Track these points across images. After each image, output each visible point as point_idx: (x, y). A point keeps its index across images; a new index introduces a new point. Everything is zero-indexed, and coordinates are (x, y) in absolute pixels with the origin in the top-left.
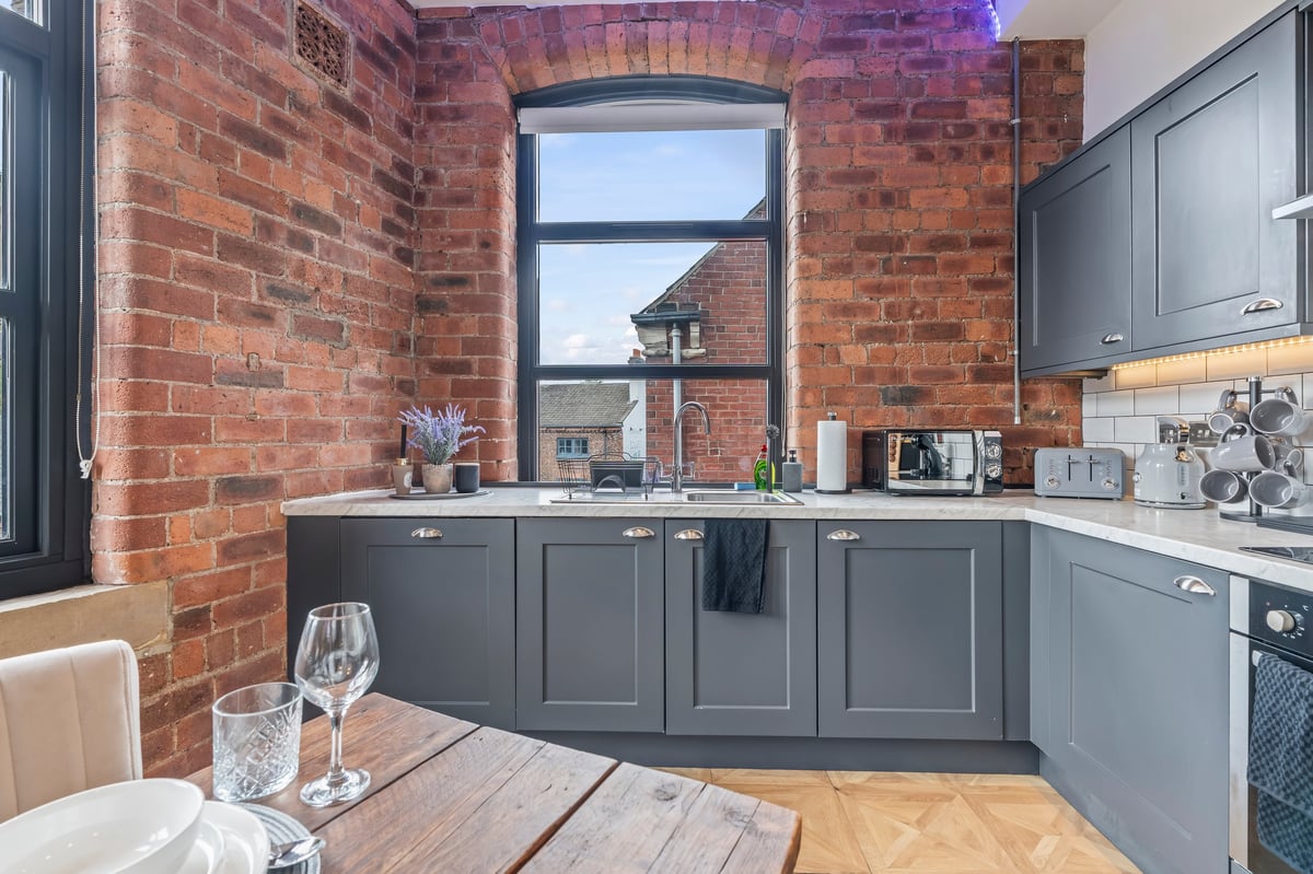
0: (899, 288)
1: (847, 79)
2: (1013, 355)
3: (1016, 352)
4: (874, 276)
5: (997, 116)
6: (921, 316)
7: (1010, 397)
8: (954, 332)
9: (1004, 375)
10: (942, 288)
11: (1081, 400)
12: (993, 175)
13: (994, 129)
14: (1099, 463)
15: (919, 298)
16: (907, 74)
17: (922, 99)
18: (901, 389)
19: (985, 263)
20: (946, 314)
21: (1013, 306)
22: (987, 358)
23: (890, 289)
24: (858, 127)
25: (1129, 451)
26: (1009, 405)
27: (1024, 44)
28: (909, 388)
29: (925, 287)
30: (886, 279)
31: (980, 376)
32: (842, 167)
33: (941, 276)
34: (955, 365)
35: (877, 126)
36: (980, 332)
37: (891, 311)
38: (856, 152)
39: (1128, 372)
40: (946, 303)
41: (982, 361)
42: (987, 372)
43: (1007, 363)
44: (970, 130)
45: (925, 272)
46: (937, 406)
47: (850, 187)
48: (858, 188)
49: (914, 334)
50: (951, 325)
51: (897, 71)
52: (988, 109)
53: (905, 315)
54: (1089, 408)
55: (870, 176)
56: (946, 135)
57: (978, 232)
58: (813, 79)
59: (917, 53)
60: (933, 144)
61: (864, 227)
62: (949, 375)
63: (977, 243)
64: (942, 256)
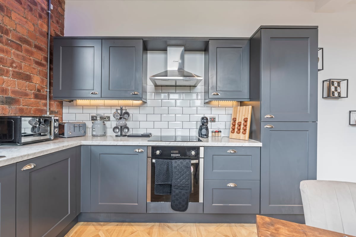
0: (7, 52)
2: (47, 91)
3: (48, 90)
5: (43, 5)
6: (16, 67)
7: (45, 105)
8: (28, 78)
9: (44, 97)
10: (24, 59)
11: (63, 108)
12: (41, 25)
13: (42, 9)
14: (81, 126)
15: (15, 59)
18: (6, 98)
19: (39, 56)
20: (25, 68)
21: (47, 74)
22: (39, 90)
23: (2, 50)
26: (45, 108)
28: (9, 98)
29: (17, 56)
31: (37, 96)
33: (23, 54)
34: (28, 91)
36: (37, 80)
37: (2, 61)
40: (26, 66)
41: (37, 91)
42: (39, 96)
43: (45, 93)
44: (35, 4)
45: (17, 49)
46: (21, 106)
49: (13, 75)
50: (27, 75)
52: (41, 1)
53: (9, 65)
54: (65, 110)
57: (37, 43)
62: (26, 95)
63: (36, 47)
64: (24, 46)
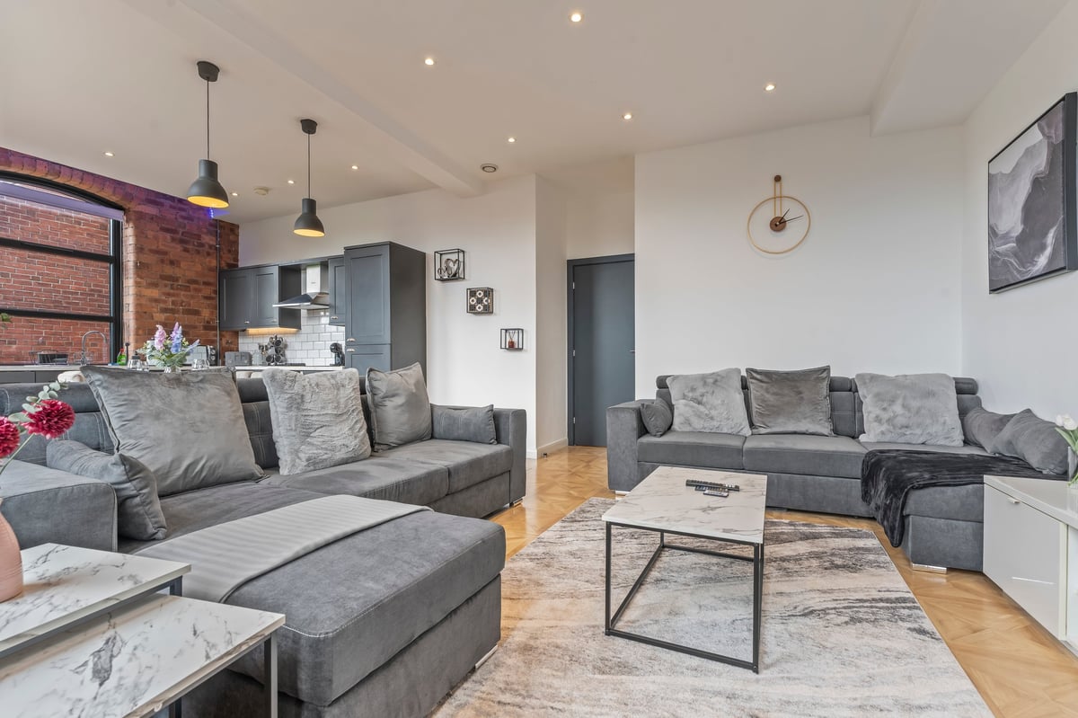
0: (178, 295)
1: (156, 216)
2: (217, 322)
4: (168, 290)
5: (212, 243)
6: (185, 306)
7: (216, 336)
8: (197, 313)
9: (214, 328)
10: (192, 297)
11: (238, 338)
12: (210, 262)
13: (211, 247)
14: (243, 356)
15: (185, 300)
16: (180, 220)
17: (186, 230)
19: (208, 291)
20: (194, 305)
21: (217, 306)
22: (208, 322)
23: (173, 295)
24: (161, 234)
25: (251, 353)
26: (216, 338)
27: (220, 221)
29: (185, 296)
30: (172, 291)
31: (206, 328)
32: (154, 247)
33: (192, 293)
34: (197, 324)
35: (168, 236)
36: (206, 313)
37: (173, 303)
38: (160, 243)
39: (251, 331)
40: (194, 302)
41: (206, 323)
42: (208, 327)
43: (215, 324)
44: (202, 245)
45: (185, 291)
46: (191, 337)
47: (157, 256)
48: (161, 257)
49: (182, 312)
50: (196, 310)
51: (176, 218)
52: (208, 239)
53: (179, 305)
54: (240, 340)
55: (166, 253)
56: (194, 245)
57: (205, 280)
58: (141, 212)
59: (183, 214)
60: (190, 247)
61: (163, 271)
62: (195, 327)
63: (205, 283)
64: (192, 286)
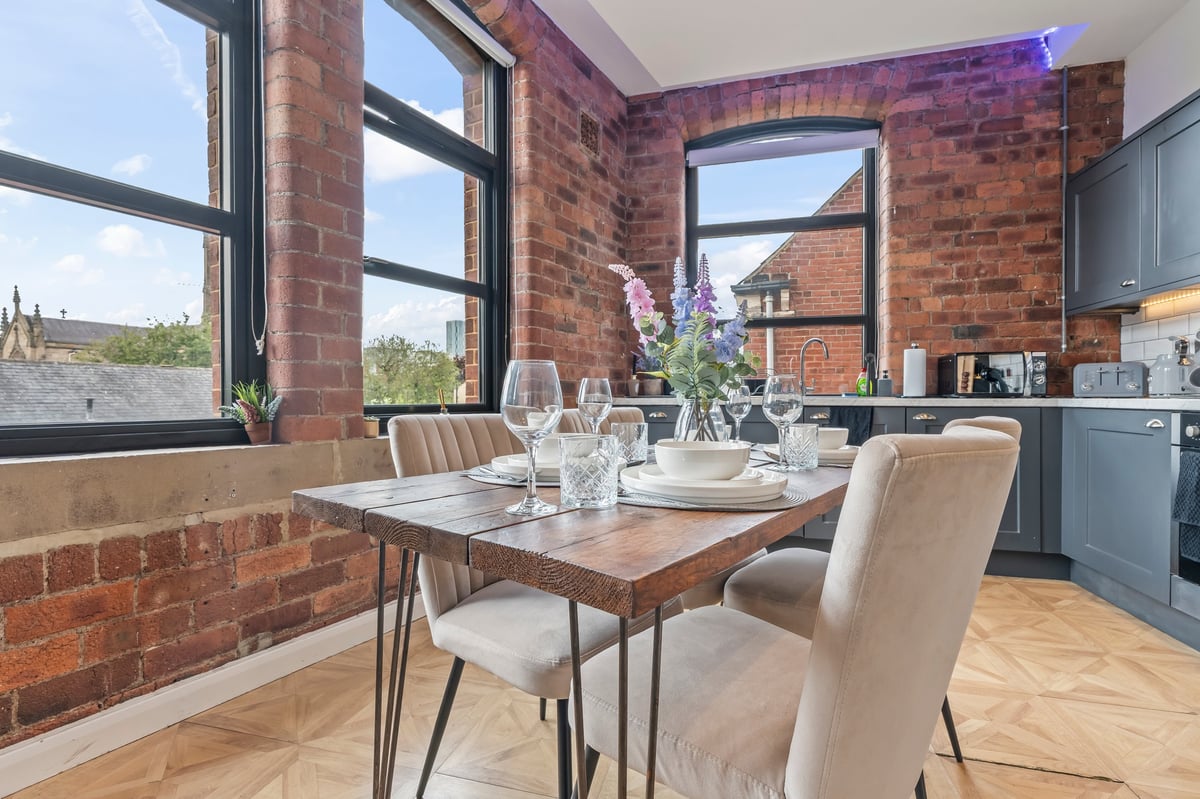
0: (969, 255)
1: (927, 111)
2: (1061, 300)
3: (1063, 297)
4: (949, 248)
5: (1048, 125)
6: (985, 275)
7: (1058, 330)
8: (1012, 285)
9: (1054, 315)
10: (1002, 253)
11: (1120, 331)
12: (1045, 169)
13: (1046, 135)
14: (1124, 372)
15: (983, 262)
16: (975, 102)
17: (987, 119)
18: (969, 328)
19: (1038, 234)
20: (1004, 269)
21: (1061, 264)
22: (1039, 302)
23: (961, 256)
24: (936, 143)
25: (1148, 364)
26: (1058, 336)
27: (1070, 69)
28: (975, 327)
29: (988, 254)
30: (957, 249)
31: (1032, 316)
32: (923, 173)
33: (1001, 245)
34: (1013, 309)
35: (951, 142)
36: (1033, 284)
37: (960, 272)
38: (934, 162)
39: (1155, 306)
40: (1004, 264)
41: (1036, 304)
42: (1039, 312)
43: (1056, 305)
44: (1027, 137)
45: (988, 243)
46: (998, 338)
47: (929, 187)
48: (935, 187)
49: (980, 288)
50: (1010, 280)
51: (967, 101)
52: (1040, 121)
53: (973, 275)
54: (1125, 335)
55: (945, 177)
56: (1007, 143)
57: (1032, 211)
58: (901, 113)
59: (983, 86)
60: (996, 150)
61: (939, 213)
62: (1007, 316)
63: (1031, 219)
64: (1002, 231)
